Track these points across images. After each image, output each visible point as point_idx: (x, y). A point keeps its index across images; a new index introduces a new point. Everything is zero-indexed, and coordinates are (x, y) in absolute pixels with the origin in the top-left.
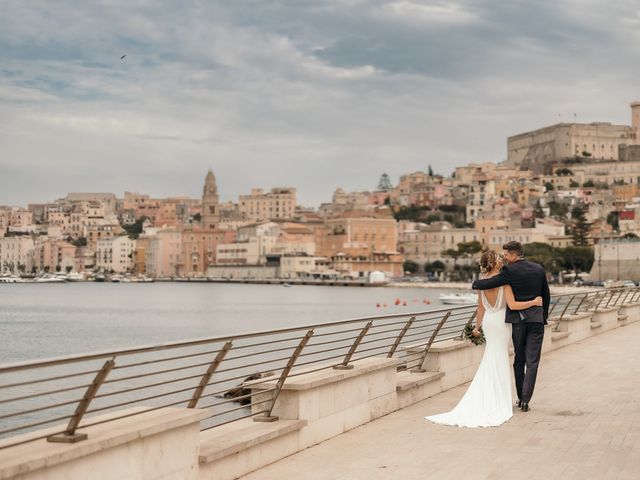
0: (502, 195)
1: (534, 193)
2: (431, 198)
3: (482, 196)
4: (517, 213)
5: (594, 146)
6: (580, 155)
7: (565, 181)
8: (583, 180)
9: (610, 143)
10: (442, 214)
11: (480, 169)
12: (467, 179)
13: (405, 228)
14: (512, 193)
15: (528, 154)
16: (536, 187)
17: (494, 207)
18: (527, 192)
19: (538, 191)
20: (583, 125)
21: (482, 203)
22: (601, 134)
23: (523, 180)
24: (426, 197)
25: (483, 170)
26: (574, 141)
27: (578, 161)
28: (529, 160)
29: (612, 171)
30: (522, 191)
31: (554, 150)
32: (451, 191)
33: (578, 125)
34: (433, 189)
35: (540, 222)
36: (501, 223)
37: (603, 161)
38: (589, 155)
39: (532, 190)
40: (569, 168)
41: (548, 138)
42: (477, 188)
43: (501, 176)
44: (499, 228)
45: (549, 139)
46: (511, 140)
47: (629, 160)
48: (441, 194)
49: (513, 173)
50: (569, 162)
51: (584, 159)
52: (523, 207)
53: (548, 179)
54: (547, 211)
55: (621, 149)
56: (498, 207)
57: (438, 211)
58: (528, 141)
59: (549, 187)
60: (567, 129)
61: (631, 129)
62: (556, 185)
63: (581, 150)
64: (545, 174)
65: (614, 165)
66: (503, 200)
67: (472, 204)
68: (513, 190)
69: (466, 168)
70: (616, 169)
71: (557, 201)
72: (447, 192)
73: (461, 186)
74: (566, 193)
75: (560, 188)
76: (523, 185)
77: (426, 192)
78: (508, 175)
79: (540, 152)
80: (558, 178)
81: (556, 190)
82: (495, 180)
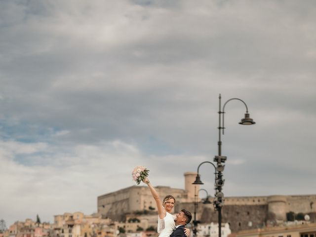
0: (85, 236)
1: (110, 235)
3: (70, 236)
6: (147, 209)
7: (134, 226)
8: (146, 227)
11: (72, 217)
12: (61, 224)
14: (92, 234)
15: (111, 209)
16: (111, 230)
18: (104, 234)
19: (112, 233)
22: (163, 194)
23: (103, 225)
24: (28, 236)
25: (74, 218)
26: (143, 198)
27: (145, 213)
28: (111, 213)
31: (129, 205)
32: (49, 232)
34: (34, 230)
38: (154, 209)
39: (108, 233)
40: (139, 218)
41: (125, 196)
42: (66, 231)
43: (87, 222)
45: (125, 198)
46: (100, 198)
48: (39, 235)
49: (96, 221)
50: (139, 213)
51: (150, 211)
53: (121, 225)
58: (112, 199)
59: (122, 231)
60: (138, 190)
61: (184, 192)
62: (127, 229)
63: (148, 206)
64: (120, 222)
68: (94, 232)
69: (61, 216)
72: (45, 233)
73: (56, 229)
74: (133, 235)
75: (129, 231)
76: (101, 228)
77: (28, 232)
78: (91, 222)
79: (119, 207)
80: (129, 224)
81: (126, 233)
82: (82, 224)
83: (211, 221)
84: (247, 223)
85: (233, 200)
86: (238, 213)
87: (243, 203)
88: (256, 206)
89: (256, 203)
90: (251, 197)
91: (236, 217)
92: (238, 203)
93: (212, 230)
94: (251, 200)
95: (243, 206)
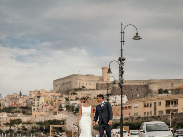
0: (47, 102)
1: (60, 102)
2: (17, 103)
3: (38, 103)
4: (52, 110)
5: (87, 84)
6: (81, 87)
7: (74, 97)
8: (80, 97)
9: (93, 83)
10: (21, 110)
11: (39, 92)
12: (33, 96)
13: (2, 115)
14: (51, 101)
15: (61, 87)
16: (61, 99)
17: (43, 107)
18: (57, 101)
19: (62, 101)
20: (82, 75)
21: (38, 106)
22: (90, 79)
23: (56, 96)
24: (15, 103)
25: (40, 92)
26: (79, 81)
27: (80, 89)
29: (93, 94)
30: (55, 101)
31: (71, 85)
32: (26, 101)
33: (80, 75)
34: (18, 100)
35: (59, 113)
36: (43, 113)
37: (90, 90)
38: (85, 87)
39: (59, 101)
40: (76, 92)
41: (69, 80)
42: (36, 100)
43: (48, 95)
44: (41, 115)
45: (69, 81)
46: (55, 81)
47: (100, 89)
48: (21, 102)
49: (53, 94)
50: (76, 90)
51: (82, 89)
52: (55, 107)
53: (67, 96)
54: (65, 109)
55: (97, 85)
56: (44, 107)
57: (20, 109)
58: (61, 82)
59: (67, 99)
60: (76, 77)
61: (102, 78)
62: (70, 99)
63: (81, 85)
64: (66, 95)
65: (94, 91)
66: (47, 104)
67: (34, 106)
68: (51, 100)
69: (33, 91)
70: (95, 93)
71: (70, 105)
72: (25, 101)
73: (30, 99)
74: (73, 102)
75: (71, 100)
76: (56, 98)
77: (15, 101)
78: (50, 94)
79: (65, 86)
80: (71, 96)
81: (69, 101)
82: (45, 96)
83: (117, 94)
84: (137, 95)
85: (129, 82)
86: (131, 89)
87: (134, 84)
88: (142, 85)
89: (142, 84)
90: (139, 81)
91: (131, 92)
92: (131, 84)
93: (117, 99)
94: (139, 82)
95: (134, 85)
